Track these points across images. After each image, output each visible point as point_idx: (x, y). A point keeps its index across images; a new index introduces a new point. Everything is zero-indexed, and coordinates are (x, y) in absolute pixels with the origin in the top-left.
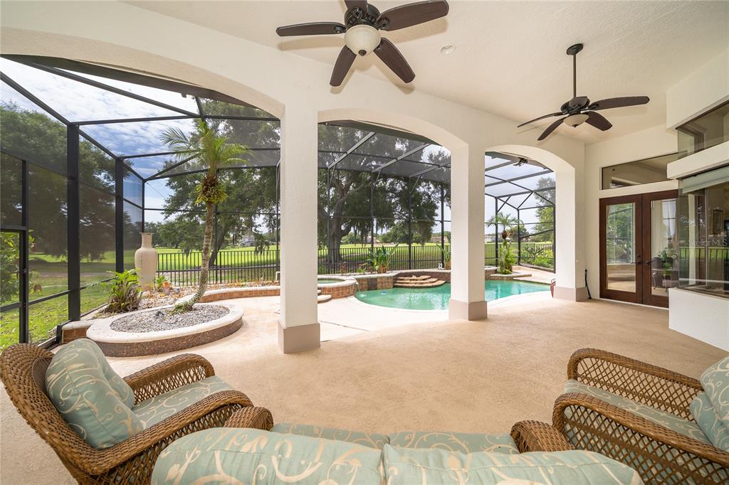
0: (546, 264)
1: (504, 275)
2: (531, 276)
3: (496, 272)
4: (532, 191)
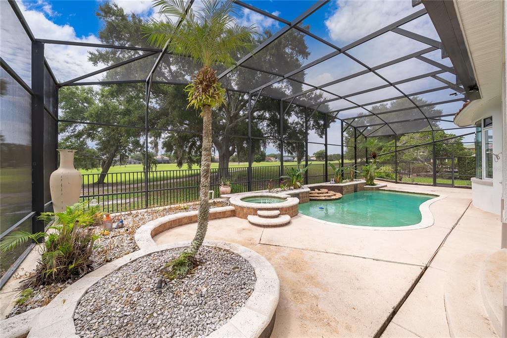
1: (373, 186)
2: (386, 186)
3: (365, 184)
4: (386, 123)
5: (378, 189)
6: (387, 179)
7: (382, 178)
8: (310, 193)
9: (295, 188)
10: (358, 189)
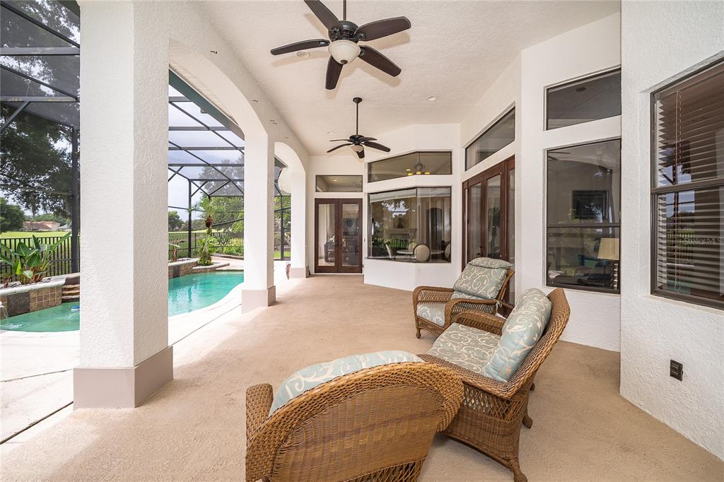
0: (234, 252)
1: (207, 267)
2: (229, 265)
3: (197, 264)
4: (230, 180)
5: (214, 270)
6: (238, 255)
7: (230, 254)
8: (65, 289)
9: (23, 284)
10: (181, 273)
